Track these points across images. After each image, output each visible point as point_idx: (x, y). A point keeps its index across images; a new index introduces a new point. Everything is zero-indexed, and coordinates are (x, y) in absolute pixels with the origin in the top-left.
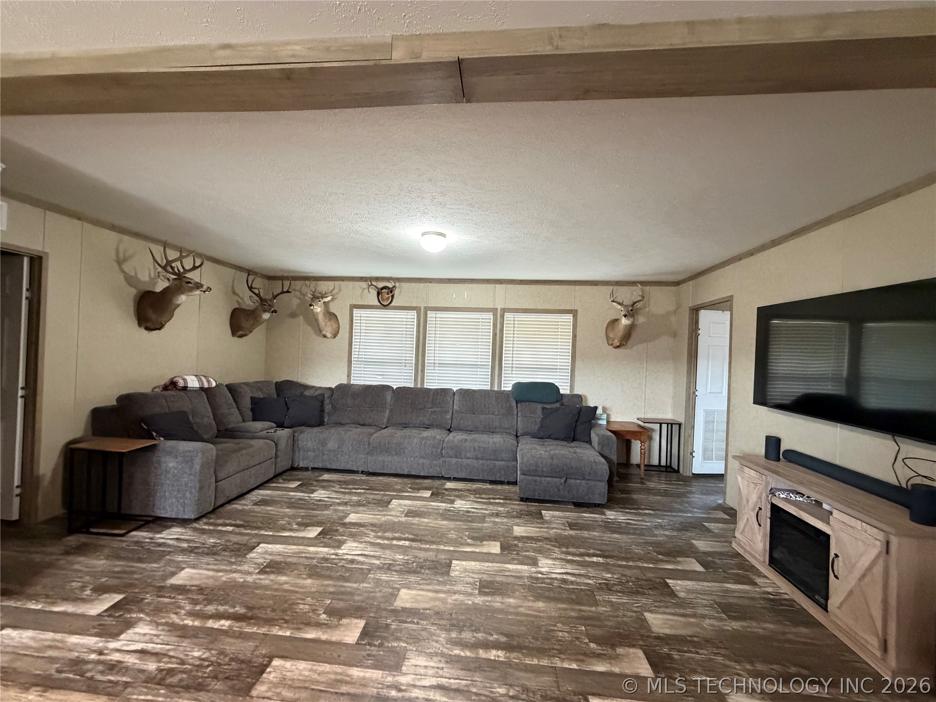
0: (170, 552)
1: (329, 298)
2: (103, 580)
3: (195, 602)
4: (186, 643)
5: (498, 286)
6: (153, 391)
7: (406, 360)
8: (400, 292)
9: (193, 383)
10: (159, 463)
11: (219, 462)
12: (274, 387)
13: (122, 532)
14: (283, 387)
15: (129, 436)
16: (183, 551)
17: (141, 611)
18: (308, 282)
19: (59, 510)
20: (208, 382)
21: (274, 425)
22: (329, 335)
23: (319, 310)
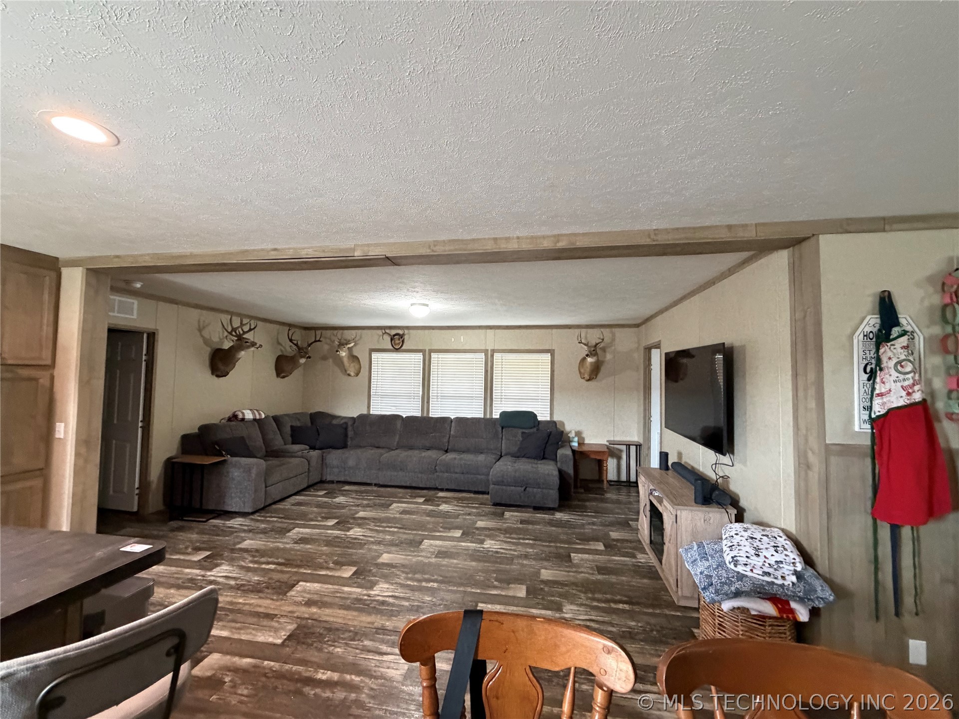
0: (236, 532)
1: (352, 344)
2: (198, 544)
3: (254, 556)
4: (250, 574)
5: (488, 331)
6: (220, 422)
7: (414, 393)
8: (409, 338)
9: (249, 415)
10: (228, 472)
11: (268, 473)
12: (309, 417)
13: (204, 520)
14: (316, 417)
15: (207, 455)
16: (244, 531)
17: (223, 560)
18: (335, 332)
19: (161, 507)
20: (260, 414)
21: (307, 447)
22: (352, 374)
23: (344, 354)
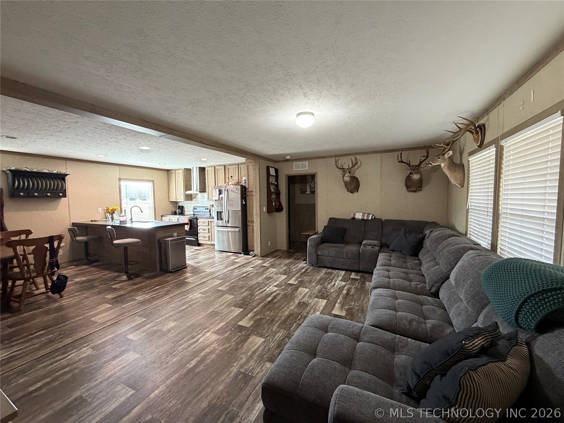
1: (450, 153)
22: (457, 185)
23: (443, 165)
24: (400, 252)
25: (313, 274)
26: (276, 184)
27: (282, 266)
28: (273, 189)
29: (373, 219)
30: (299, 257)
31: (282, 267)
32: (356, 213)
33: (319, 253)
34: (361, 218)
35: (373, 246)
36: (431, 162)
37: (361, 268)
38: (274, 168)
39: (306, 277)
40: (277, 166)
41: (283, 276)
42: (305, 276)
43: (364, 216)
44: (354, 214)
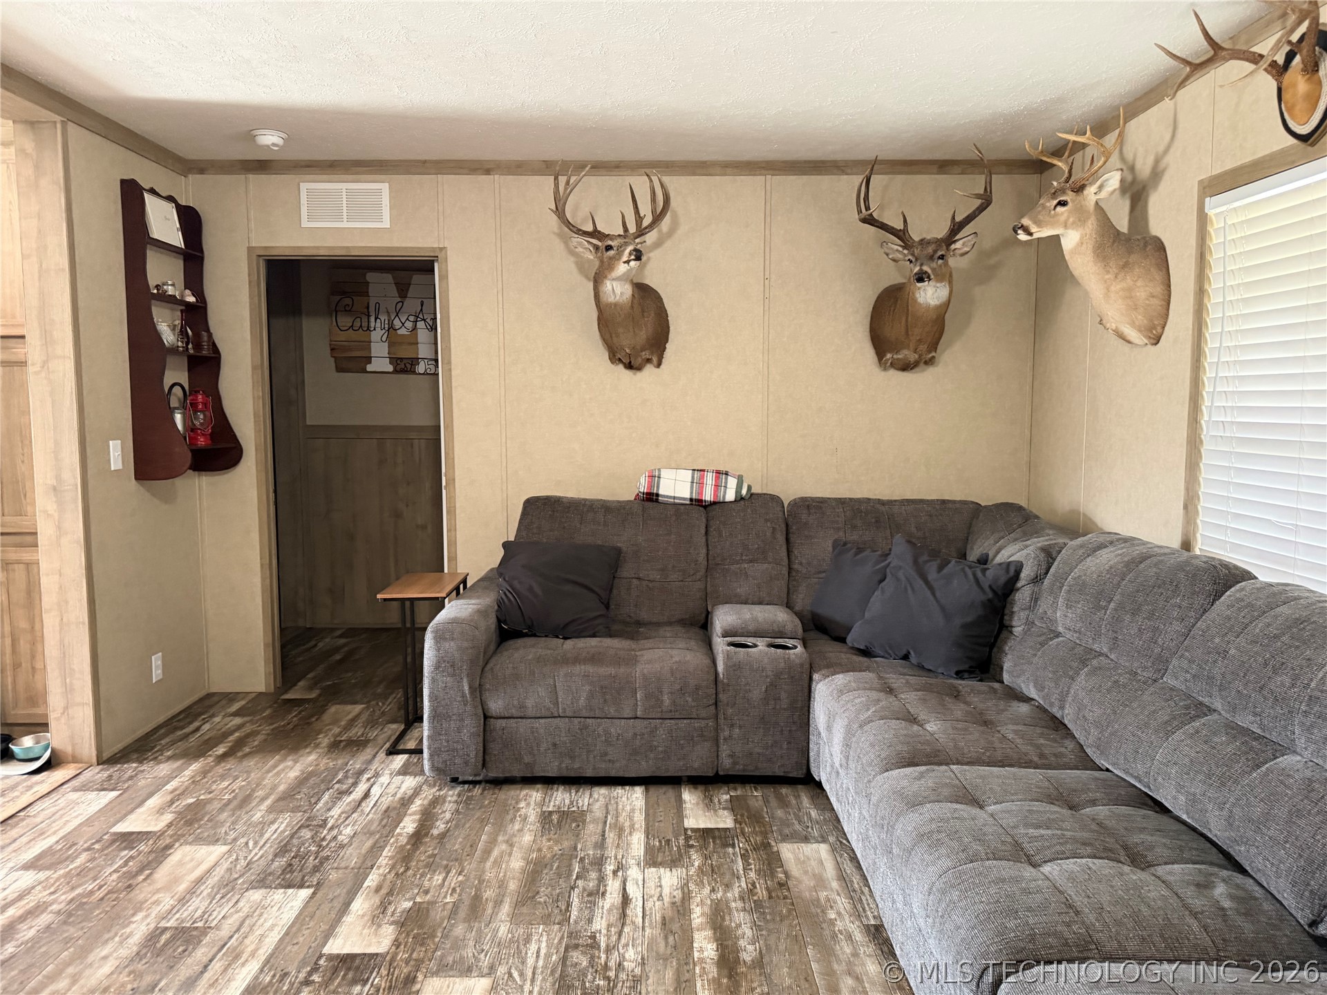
22: (1130, 333)
23: (1071, 240)
24: (906, 657)
25: (473, 846)
26: (191, 299)
27: (257, 816)
28: (173, 328)
29: (742, 498)
30: (357, 731)
31: (263, 825)
32: (664, 473)
33: (496, 705)
34: (688, 496)
35: (775, 637)
36: (1026, 221)
37: (726, 764)
38: (170, 199)
39: (438, 878)
40: (191, 191)
41: (279, 895)
42: (431, 866)
43: (701, 484)
44: (654, 477)
